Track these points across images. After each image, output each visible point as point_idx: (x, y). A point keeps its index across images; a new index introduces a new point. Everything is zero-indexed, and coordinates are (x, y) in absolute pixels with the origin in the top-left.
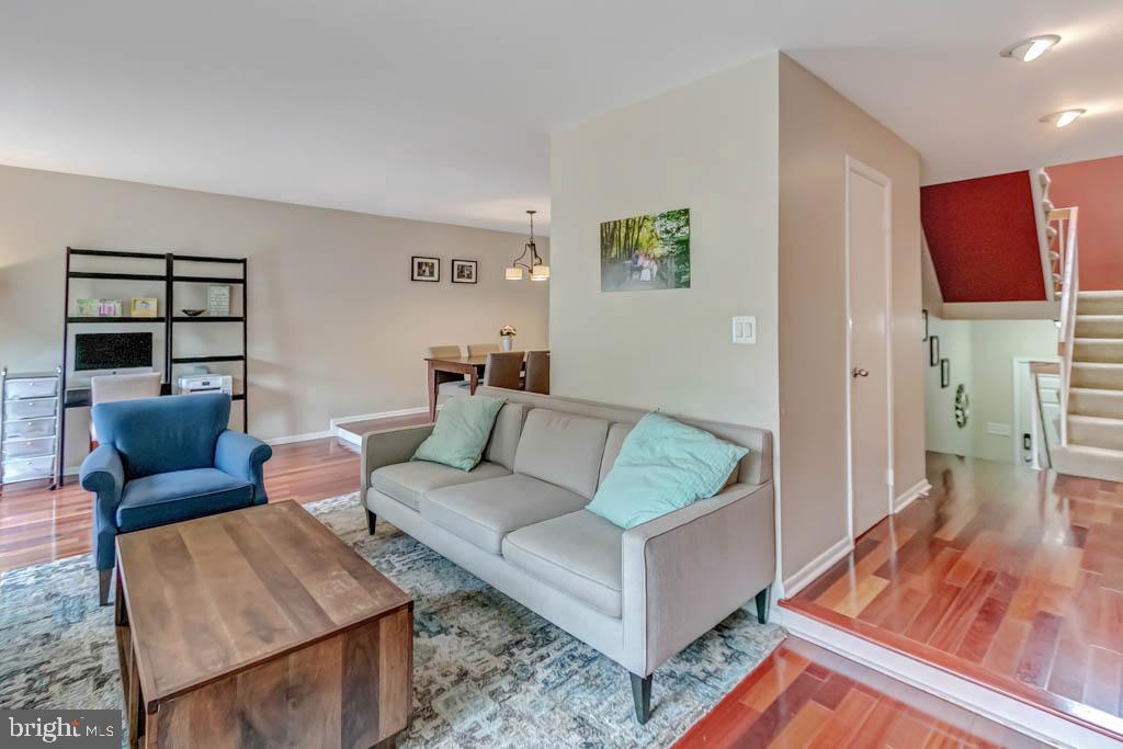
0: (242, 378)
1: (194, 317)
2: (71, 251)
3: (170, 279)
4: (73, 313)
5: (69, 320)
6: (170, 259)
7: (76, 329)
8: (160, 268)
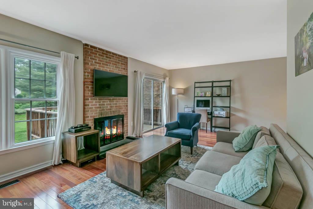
0: (229, 112)
1: (219, 96)
2: (195, 83)
3: (212, 87)
4: (196, 95)
5: (195, 97)
6: (213, 82)
7: (196, 99)
8: (210, 84)
